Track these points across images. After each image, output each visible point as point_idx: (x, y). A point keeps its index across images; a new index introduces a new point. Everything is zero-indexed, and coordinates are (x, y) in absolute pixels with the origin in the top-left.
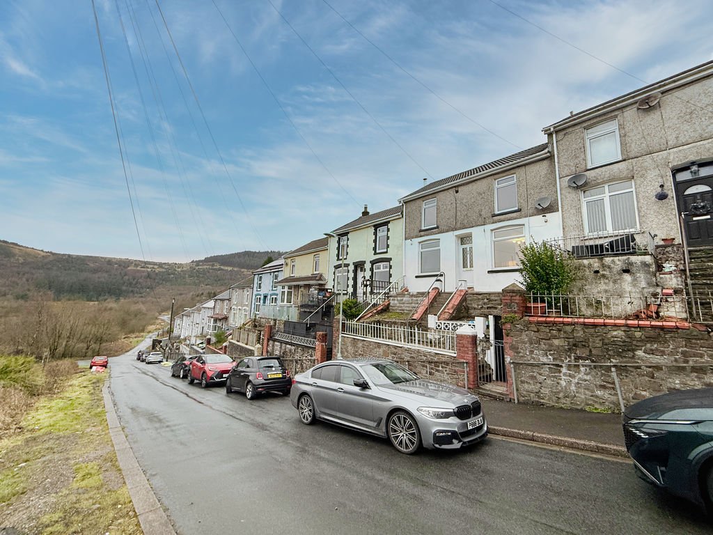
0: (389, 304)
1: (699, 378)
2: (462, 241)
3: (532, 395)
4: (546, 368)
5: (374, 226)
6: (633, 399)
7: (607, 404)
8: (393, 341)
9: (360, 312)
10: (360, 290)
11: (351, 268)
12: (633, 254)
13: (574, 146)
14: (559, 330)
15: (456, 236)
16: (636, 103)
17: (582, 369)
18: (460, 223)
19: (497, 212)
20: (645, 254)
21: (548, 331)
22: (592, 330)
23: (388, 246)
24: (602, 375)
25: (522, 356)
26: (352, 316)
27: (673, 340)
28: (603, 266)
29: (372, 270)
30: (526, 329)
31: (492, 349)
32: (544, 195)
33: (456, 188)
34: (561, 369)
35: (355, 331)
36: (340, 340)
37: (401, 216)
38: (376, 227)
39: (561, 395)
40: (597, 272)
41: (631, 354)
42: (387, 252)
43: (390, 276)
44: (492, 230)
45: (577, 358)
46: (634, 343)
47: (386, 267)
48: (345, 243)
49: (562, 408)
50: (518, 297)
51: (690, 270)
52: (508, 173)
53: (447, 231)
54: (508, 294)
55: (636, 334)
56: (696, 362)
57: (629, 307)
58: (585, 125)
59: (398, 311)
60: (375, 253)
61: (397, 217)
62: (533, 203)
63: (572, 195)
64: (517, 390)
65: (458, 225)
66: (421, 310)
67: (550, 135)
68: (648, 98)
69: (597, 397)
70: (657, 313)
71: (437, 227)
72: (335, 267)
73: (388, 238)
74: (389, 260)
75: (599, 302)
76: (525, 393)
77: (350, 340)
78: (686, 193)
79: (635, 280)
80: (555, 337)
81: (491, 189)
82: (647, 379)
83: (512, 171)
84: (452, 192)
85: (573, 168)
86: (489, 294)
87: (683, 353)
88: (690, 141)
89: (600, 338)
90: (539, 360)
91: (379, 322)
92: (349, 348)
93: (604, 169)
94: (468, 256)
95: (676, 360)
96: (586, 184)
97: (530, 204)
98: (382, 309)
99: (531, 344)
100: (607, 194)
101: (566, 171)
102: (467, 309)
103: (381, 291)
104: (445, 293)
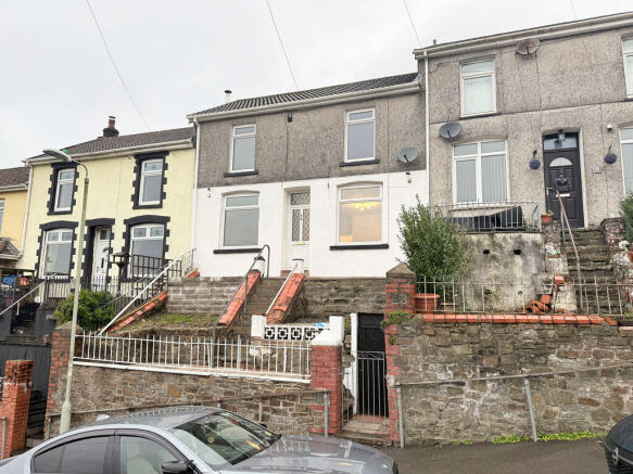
0: (166, 298)
1: (609, 383)
2: (292, 200)
3: (423, 431)
4: (444, 389)
5: (136, 156)
6: (545, 418)
7: (515, 429)
8: (191, 366)
9: (112, 314)
10: (98, 274)
11: (82, 231)
12: (524, 230)
13: (448, 83)
14: (462, 332)
15: (285, 190)
16: (514, 45)
17: (489, 385)
18: (294, 169)
19: (347, 161)
20: (535, 232)
21: (448, 333)
22: (501, 331)
23: (163, 195)
24: (512, 390)
25: (412, 374)
26: (96, 324)
27: (587, 339)
28: (494, 244)
29: (127, 236)
30: (419, 332)
31: (355, 364)
32: (410, 143)
33: (289, 114)
34: (464, 388)
35: (104, 353)
36: (70, 374)
37: (191, 145)
38: (140, 158)
39: (461, 425)
40: (486, 252)
41: (543, 359)
42: (160, 206)
43: (166, 248)
44: (338, 186)
45: (483, 371)
46: (548, 344)
47: (157, 233)
48: (71, 180)
49: (462, 444)
50: (408, 286)
51: (579, 253)
52: (363, 104)
53: (272, 181)
54: (395, 280)
55: (549, 332)
56: (606, 363)
57: (520, 298)
58: (461, 58)
59: (183, 311)
60: (136, 206)
61: (185, 146)
62: (396, 153)
63: (442, 149)
64: (404, 426)
65: (290, 173)
66: (233, 308)
67: (421, 61)
68: (527, 42)
69: (505, 421)
70: (549, 305)
71: (256, 173)
72: (42, 227)
73: (164, 181)
74: (164, 220)
75: (488, 292)
76: (413, 430)
77: (92, 372)
78: (552, 165)
79: (526, 263)
80: (457, 343)
81: (340, 124)
82: (559, 390)
83: (371, 103)
84: (282, 119)
85: (445, 113)
86: (339, 280)
87: (596, 354)
88: (560, 104)
89: (510, 341)
90: (435, 378)
91: (153, 333)
92: (90, 389)
93: (479, 120)
94: (301, 222)
95: (588, 364)
96: (458, 137)
97: (391, 154)
98: (153, 309)
99: (425, 354)
100: (480, 154)
101: (437, 116)
102: (305, 303)
103: (151, 276)
104: (268, 278)
